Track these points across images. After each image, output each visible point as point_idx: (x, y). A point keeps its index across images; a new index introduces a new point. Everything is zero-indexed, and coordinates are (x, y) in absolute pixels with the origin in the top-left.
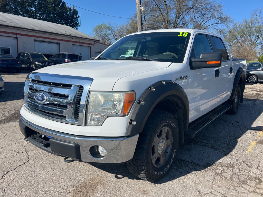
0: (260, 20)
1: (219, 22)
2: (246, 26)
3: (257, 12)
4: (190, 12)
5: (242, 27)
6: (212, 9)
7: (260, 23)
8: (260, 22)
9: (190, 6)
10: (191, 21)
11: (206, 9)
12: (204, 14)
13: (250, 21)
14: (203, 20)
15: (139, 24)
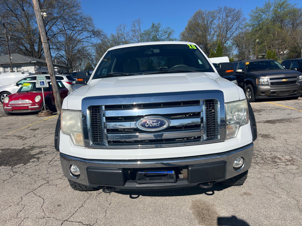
0: (125, 35)
1: (93, 36)
2: (114, 40)
3: (121, 28)
4: (58, 23)
5: (111, 42)
6: (82, 21)
7: (126, 39)
8: (126, 37)
9: (55, 15)
10: (60, 33)
11: (76, 21)
12: (74, 26)
13: (116, 36)
14: (75, 33)
15: (43, 33)
